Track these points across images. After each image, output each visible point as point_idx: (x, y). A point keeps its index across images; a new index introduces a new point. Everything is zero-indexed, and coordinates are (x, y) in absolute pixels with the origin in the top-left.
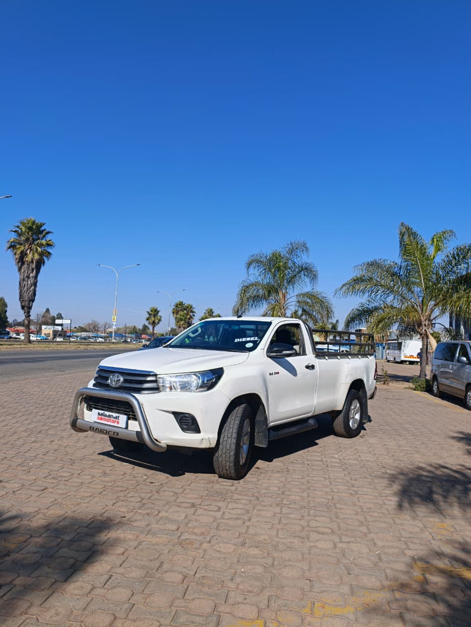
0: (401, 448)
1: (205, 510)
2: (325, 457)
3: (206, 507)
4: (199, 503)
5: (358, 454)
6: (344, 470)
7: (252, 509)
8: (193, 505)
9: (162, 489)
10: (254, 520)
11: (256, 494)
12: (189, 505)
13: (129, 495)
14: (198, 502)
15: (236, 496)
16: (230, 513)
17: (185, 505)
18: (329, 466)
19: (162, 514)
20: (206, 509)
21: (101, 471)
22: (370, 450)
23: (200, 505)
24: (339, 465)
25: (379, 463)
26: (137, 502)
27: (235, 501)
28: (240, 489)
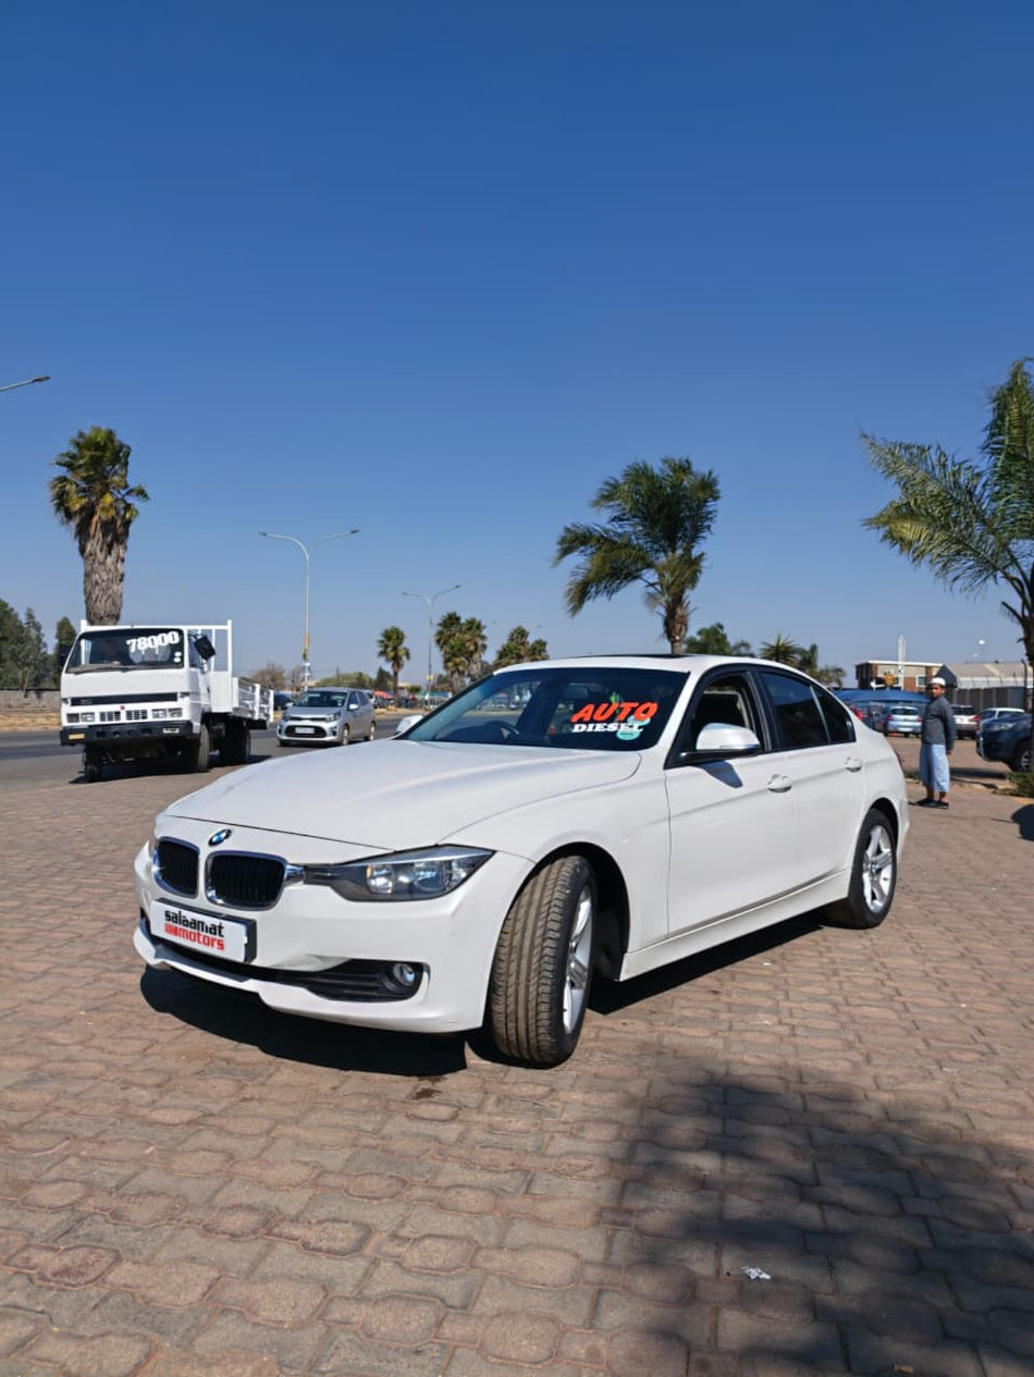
0: (1018, 961)
1: (306, 1245)
2: (787, 998)
3: (311, 1236)
4: (292, 1211)
5: (888, 983)
6: (850, 1046)
7: (492, 1240)
8: (269, 1225)
9: (191, 1143)
10: (487, 1304)
11: (529, 1162)
12: (252, 1220)
13: (53, 1174)
14: (291, 1203)
15: (452, 1172)
16: (398, 1262)
17: (237, 1221)
18: (799, 1031)
19: (122, 1274)
20: (313, 1242)
21: (25, 1062)
22: (928, 966)
23: (295, 1220)
24: (832, 1025)
25: (961, 1016)
26: (55, 1210)
27: (438, 1195)
28: (478, 1134)
